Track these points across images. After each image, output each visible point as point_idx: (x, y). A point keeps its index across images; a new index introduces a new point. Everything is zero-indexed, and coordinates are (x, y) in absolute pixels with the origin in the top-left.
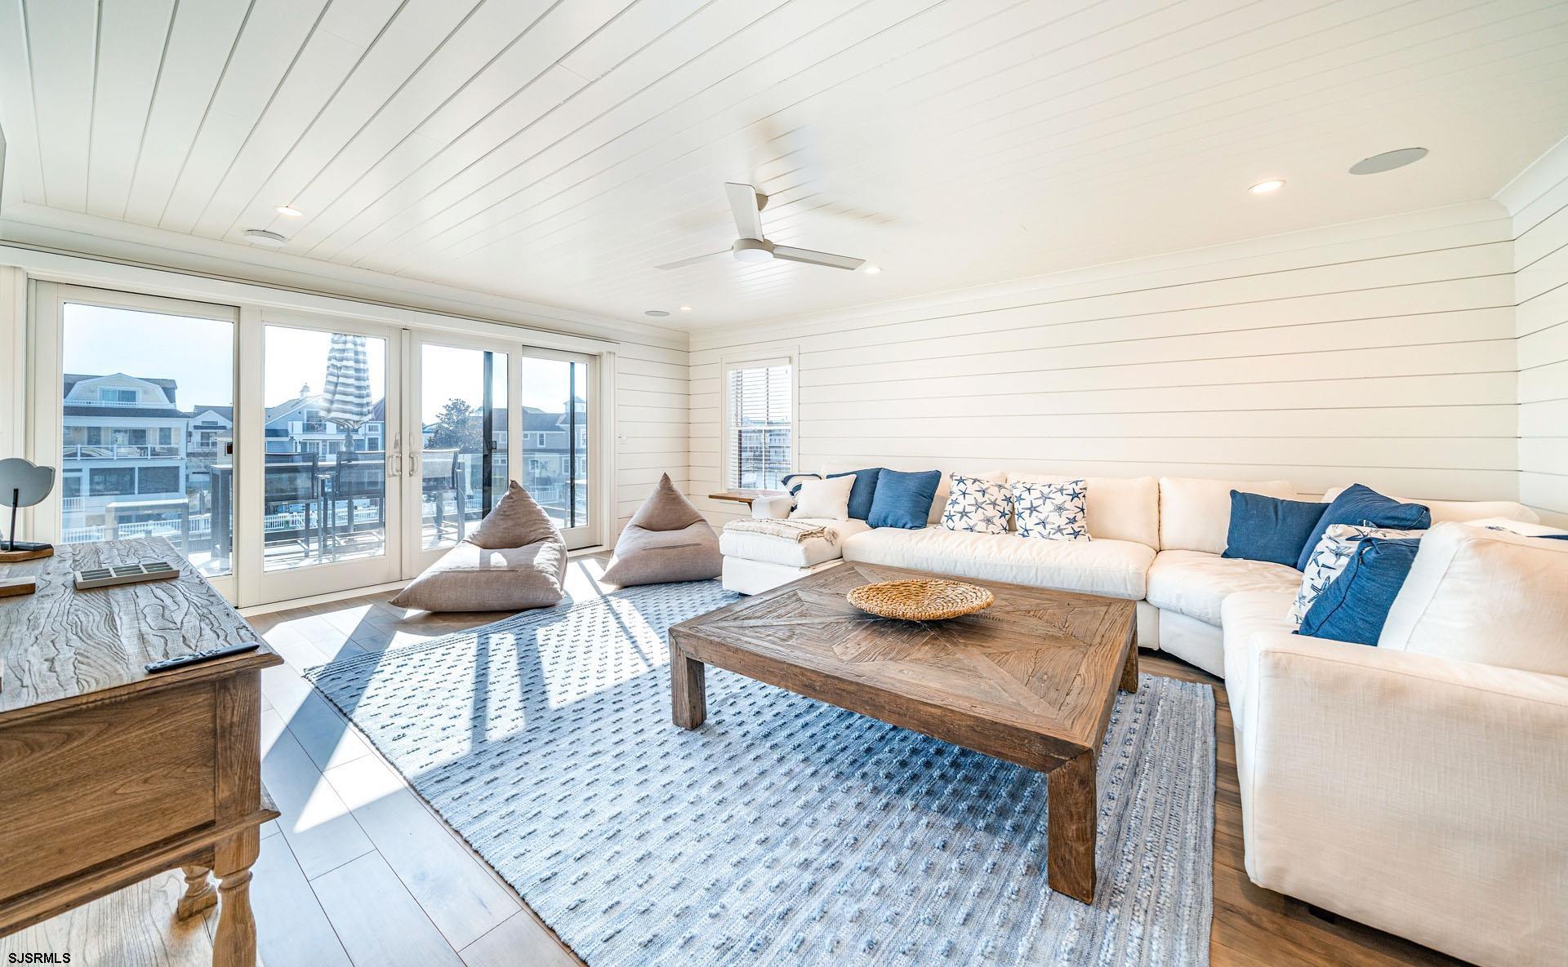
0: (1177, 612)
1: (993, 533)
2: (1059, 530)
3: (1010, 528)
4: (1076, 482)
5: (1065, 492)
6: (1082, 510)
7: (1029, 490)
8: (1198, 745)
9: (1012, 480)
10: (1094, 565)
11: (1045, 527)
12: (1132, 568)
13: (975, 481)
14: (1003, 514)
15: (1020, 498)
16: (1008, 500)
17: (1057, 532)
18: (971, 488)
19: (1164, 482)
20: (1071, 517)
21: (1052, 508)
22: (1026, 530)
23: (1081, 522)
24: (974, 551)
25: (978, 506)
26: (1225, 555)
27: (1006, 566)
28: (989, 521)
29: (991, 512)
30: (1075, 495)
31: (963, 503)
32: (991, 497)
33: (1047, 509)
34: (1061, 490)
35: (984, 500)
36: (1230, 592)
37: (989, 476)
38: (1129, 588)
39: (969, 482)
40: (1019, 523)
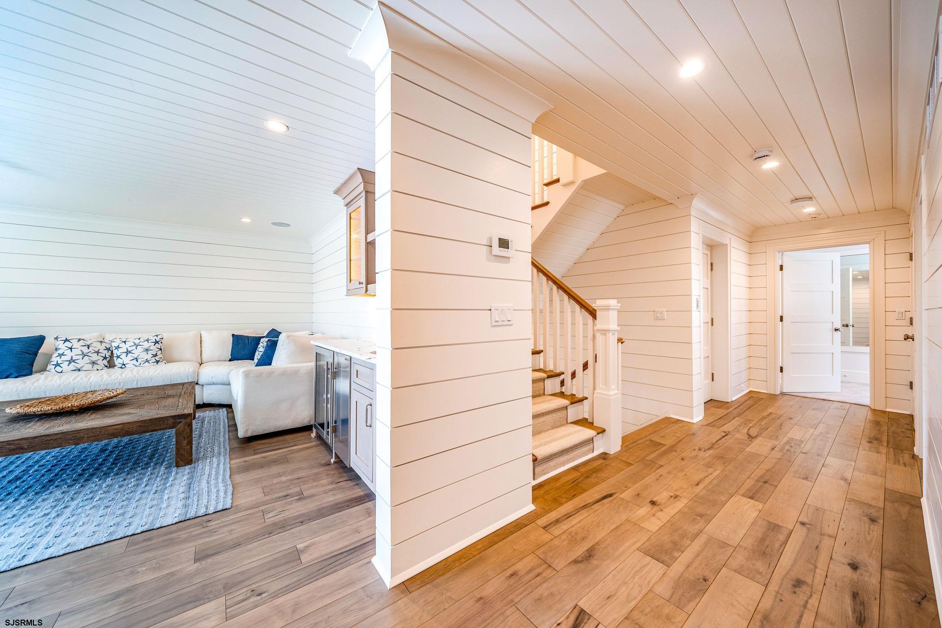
0: (211, 384)
1: (98, 370)
2: (147, 361)
3: (111, 365)
4: (157, 336)
5: (150, 341)
6: (161, 349)
7: (125, 342)
8: (222, 423)
9: (108, 338)
10: (172, 372)
11: (137, 361)
12: (191, 370)
13: (79, 340)
14: (105, 358)
15: (118, 348)
16: (108, 349)
17: (145, 362)
18: (76, 344)
19: (203, 333)
20: (154, 353)
21: (142, 350)
22: (123, 365)
23: (160, 356)
24: (89, 380)
25: (84, 355)
26: (230, 360)
27: (115, 383)
28: (94, 363)
29: (95, 357)
30: (156, 342)
31: (69, 355)
32: (94, 349)
33: (137, 352)
34: (148, 340)
35: (89, 351)
36: (232, 370)
37: (91, 336)
38: (190, 379)
39: (75, 342)
40: (118, 362)
